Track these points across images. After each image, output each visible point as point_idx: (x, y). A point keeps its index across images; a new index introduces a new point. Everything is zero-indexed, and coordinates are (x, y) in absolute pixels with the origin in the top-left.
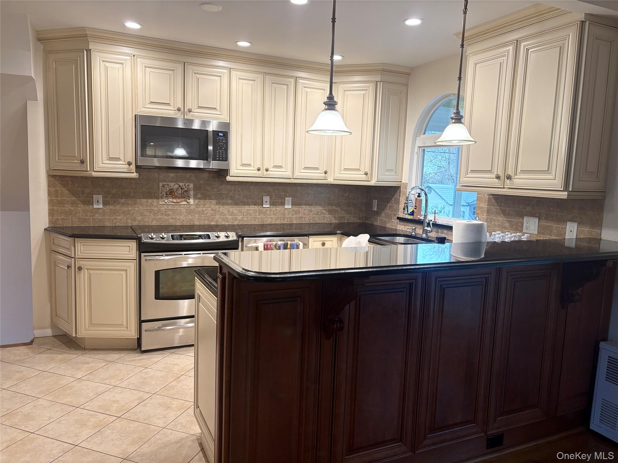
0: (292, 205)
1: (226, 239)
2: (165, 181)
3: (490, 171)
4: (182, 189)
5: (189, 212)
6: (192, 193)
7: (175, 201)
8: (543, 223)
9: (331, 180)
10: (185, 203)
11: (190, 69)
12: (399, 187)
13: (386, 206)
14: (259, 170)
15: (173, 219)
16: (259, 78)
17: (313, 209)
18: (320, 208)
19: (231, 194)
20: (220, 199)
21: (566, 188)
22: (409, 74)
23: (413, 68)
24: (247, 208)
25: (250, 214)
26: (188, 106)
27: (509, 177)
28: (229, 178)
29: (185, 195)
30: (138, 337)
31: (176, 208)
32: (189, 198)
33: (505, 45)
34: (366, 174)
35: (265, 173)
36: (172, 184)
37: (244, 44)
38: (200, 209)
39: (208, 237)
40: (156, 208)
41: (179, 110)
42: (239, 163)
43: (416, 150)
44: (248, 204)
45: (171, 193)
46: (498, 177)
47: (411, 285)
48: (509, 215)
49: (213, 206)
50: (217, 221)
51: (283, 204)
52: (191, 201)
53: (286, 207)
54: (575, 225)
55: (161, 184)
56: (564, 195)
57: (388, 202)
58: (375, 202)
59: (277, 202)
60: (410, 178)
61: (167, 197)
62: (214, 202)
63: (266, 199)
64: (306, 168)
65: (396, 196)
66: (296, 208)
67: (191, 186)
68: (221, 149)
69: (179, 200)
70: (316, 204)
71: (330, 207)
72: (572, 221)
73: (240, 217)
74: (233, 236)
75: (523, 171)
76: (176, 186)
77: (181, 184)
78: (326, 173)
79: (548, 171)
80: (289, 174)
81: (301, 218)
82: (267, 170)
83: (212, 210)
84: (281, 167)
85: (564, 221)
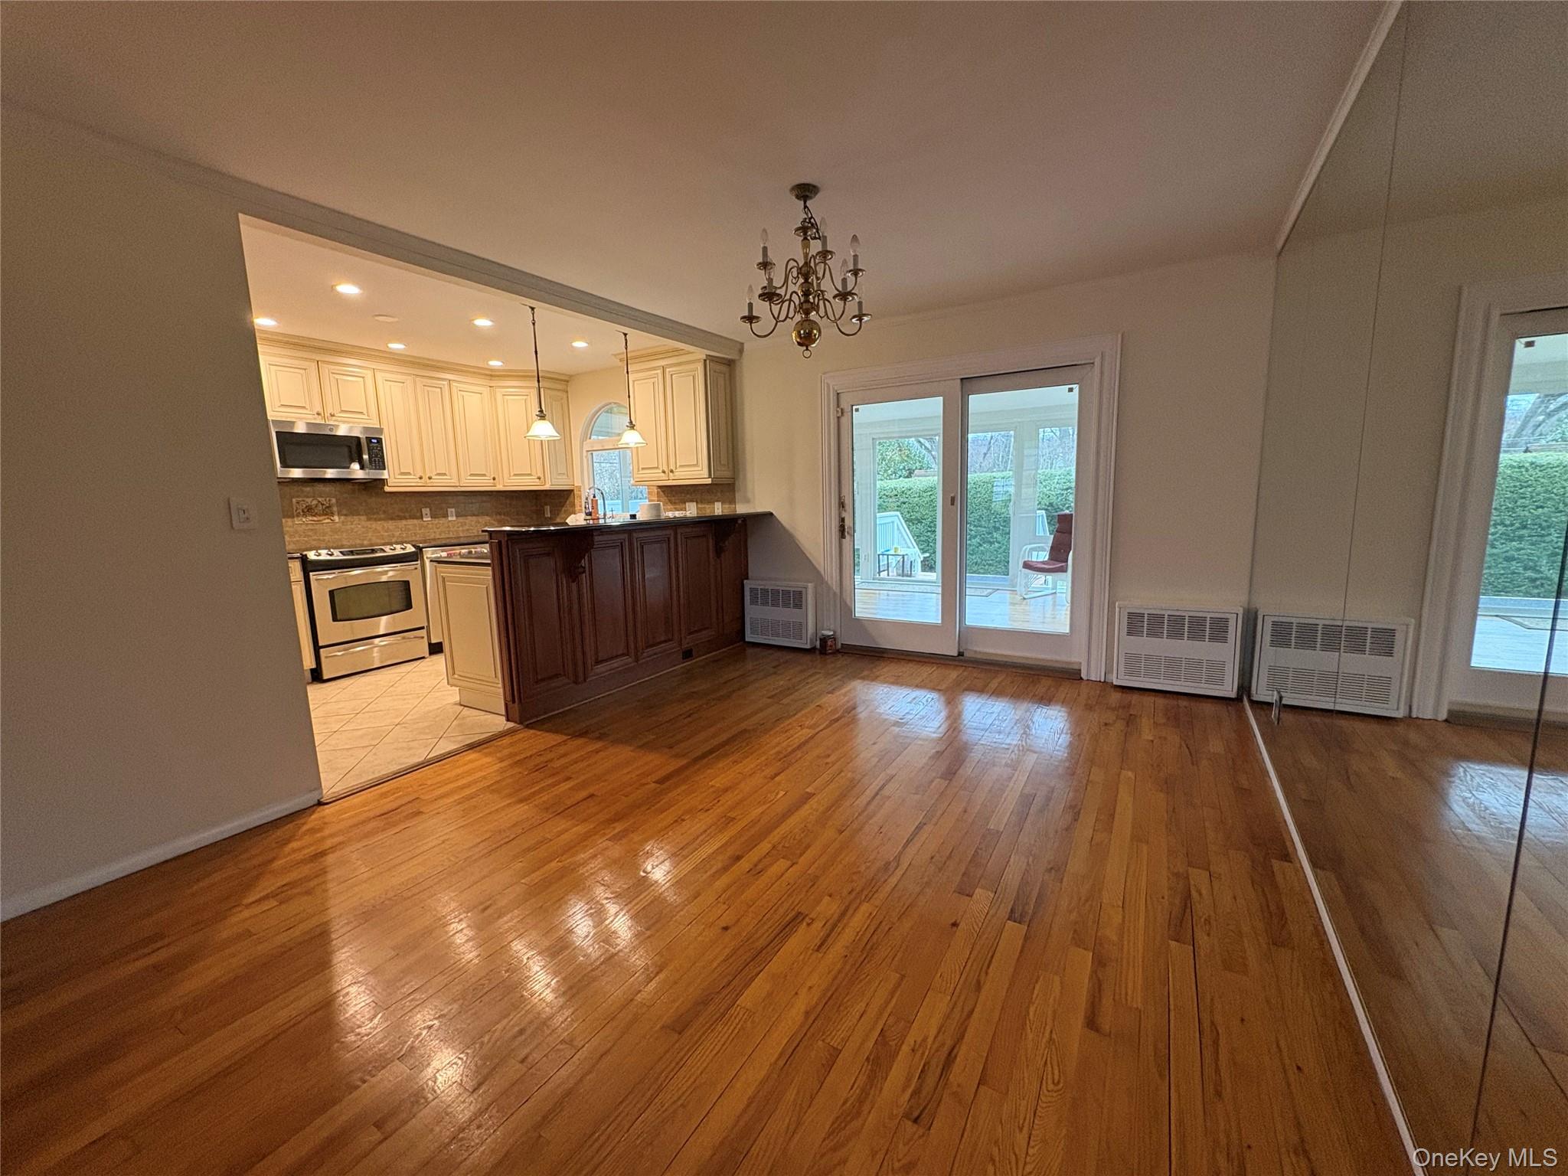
0: (457, 516)
1: (403, 552)
2: (298, 497)
3: (657, 468)
4: (323, 505)
5: (335, 531)
6: (335, 509)
7: (315, 519)
8: (700, 506)
9: (500, 487)
10: (329, 521)
11: (325, 369)
12: (573, 490)
13: (560, 511)
14: (421, 478)
15: (314, 540)
16: (409, 380)
17: (480, 520)
18: (488, 518)
19: (383, 508)
20: (371, 514)
21: (710, 476)
22: (568, 381)
23: (571, 376)
24: (404, 522)
25: (409, 530)
26: (329, 410)
27: (672, 471)
28: (387, 489)
29: (327, 512)
30: (314, 666)
31: (317, 527)
32: (332, 514)
33: (654, 369)
34: (539, 478)
35: (428, 481)
36: (309, 500)
37: (396, 346)
38: (348, 527)
39: (384, 551)
40: (291, 529)
41: (318, 414)
42: (397, 471)
43: (585, 454)
44: (405, 518)
45: (309, 511)
46: (664, 472)
47: (621, 543)
48: (675, 503)
49: (363, 523)
50: (370, 540)
51: (446, 516)
52: (336, 518)
53: (450, 519)
54: (720, 503)
55: (294, 500)
56: (709, 481)
57: (563, 506)
58: (548, 508)
59: (439, 513)
60: (583, 482)
61: (305, 515)
62: (363, 518)
63: (426, 511)
64: (471, 475)
65: (571, 499)
66: (461, 520)
67: (334, 501)
68: (376, 456)
69: (321, 518)
70: (483, 514)
71: (498, 517)
72: (717, 501)
73: (397, 534)
74: (410, 549)
75: (681, 466)
76: (315, 502)
77: (320, 499)
78: (494, 479)
79: (696, 465)
80: (454, 481)
81: (468, 530)
82: (430, 478)
83: (363, 527)
84: (445, 474)
85: (712, 502)
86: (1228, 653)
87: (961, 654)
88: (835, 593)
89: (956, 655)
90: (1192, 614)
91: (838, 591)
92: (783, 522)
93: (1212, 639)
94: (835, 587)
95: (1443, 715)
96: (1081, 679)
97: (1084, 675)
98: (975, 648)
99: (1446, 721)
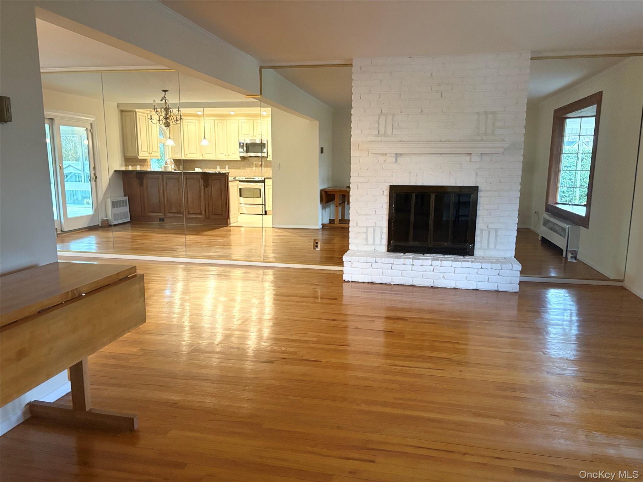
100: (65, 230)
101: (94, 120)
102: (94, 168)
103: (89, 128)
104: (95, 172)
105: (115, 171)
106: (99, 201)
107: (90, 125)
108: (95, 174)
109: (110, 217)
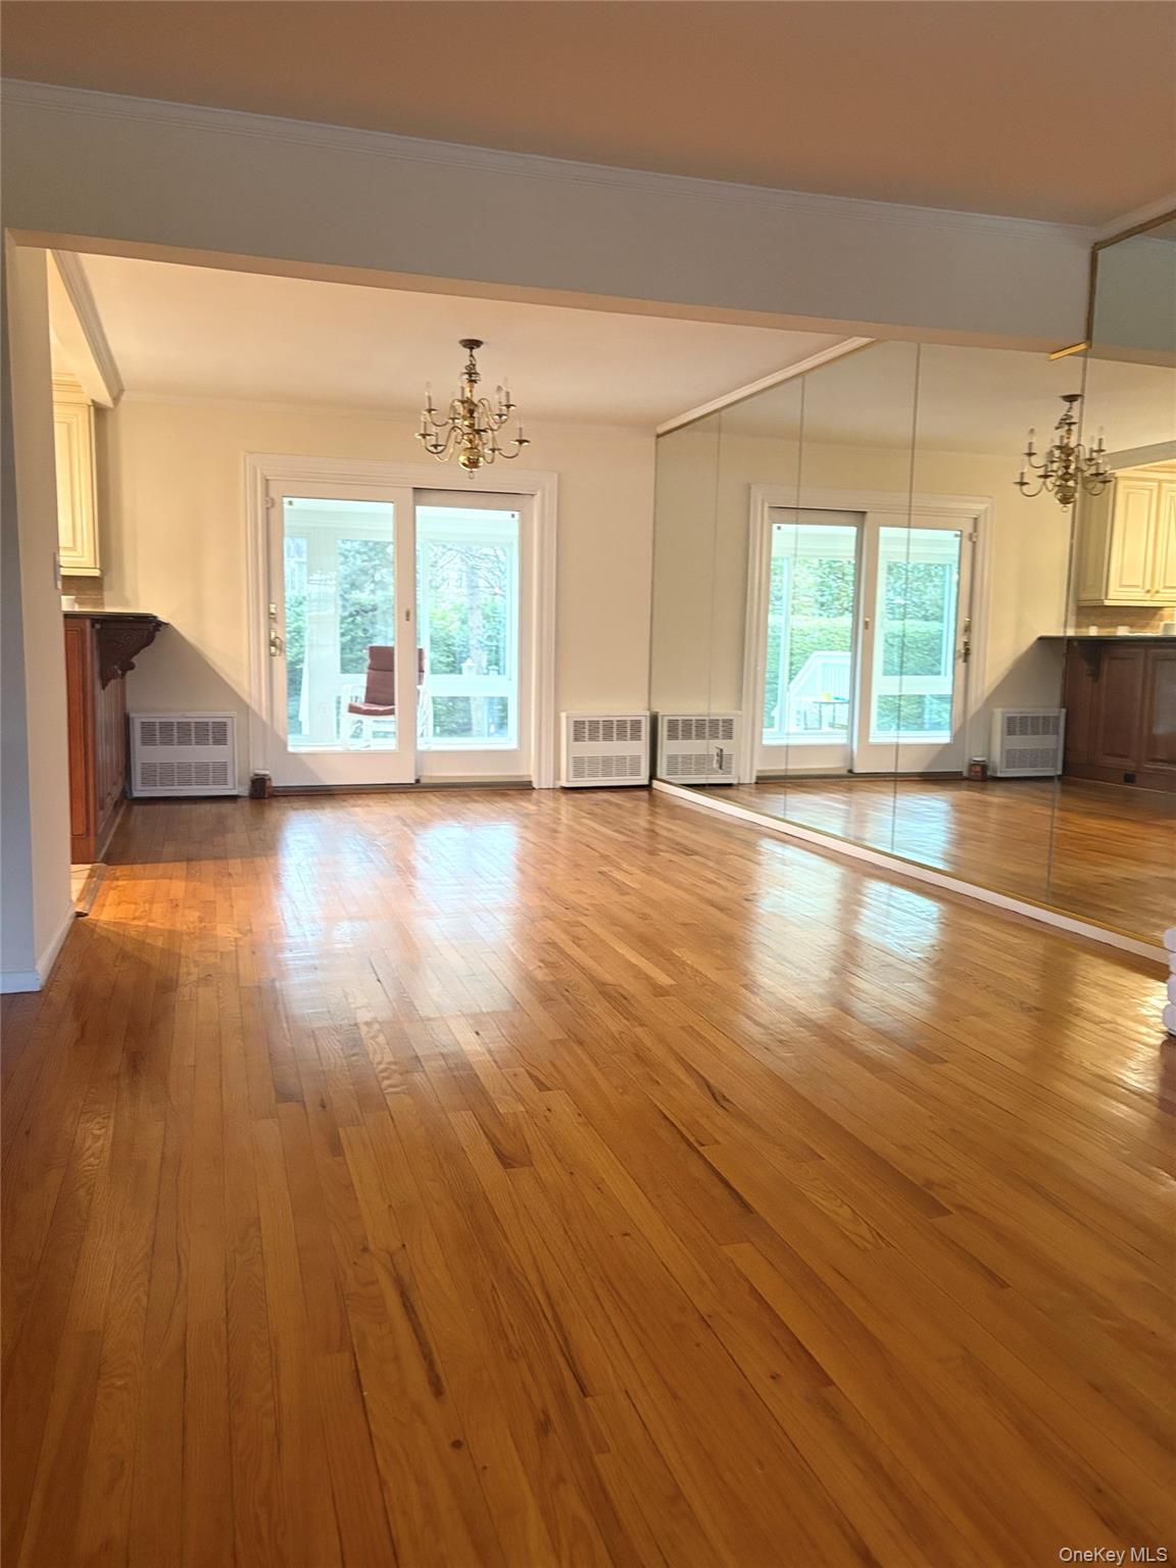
86: (641, 748)
87: (418, 781)
88: (264, 723)
89: (413, 782)
90: (619, 719)
91: (269, 722)
92: (183, 633)
93: (632, 739)
94: (265, 716)
95: (754, 780)
96: (534, 789)
97: (535, 785)
98: (429, 774)
99: (756, 783)
100: (857, 770)
101: (986, 510)
102: (968, 629)
103: (969, 529)
104: (969, 638)
105: (1040, 639)
106: (973, 710)
107: (971, 522)
108: (966, 644)
109: (997, 757)
